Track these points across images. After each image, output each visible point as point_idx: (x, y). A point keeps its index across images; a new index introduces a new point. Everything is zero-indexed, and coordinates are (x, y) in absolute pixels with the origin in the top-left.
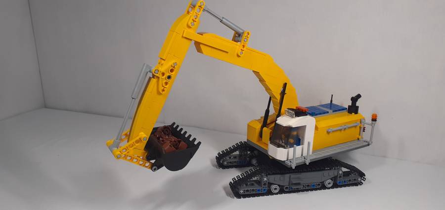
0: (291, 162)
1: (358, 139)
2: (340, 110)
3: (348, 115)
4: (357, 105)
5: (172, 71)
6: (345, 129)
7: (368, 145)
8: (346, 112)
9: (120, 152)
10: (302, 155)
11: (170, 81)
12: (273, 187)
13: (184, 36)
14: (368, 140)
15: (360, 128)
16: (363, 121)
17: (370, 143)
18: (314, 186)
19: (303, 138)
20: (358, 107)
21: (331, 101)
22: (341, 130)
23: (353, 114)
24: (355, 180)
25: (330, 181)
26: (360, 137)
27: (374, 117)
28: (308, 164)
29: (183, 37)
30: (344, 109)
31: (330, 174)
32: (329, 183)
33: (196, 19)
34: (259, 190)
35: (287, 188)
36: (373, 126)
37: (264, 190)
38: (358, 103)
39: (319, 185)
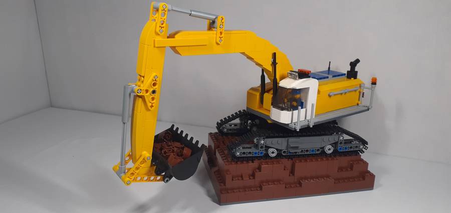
0: (295, 124)
1: (358, 104)
2: (339, 76)
3: (347, 80)
4: (356, 70)
5: (154, 85)
6: (345, 93)
7: (368, 110)
8: (345, 77)
9: (129, 177)
10: (306, 118)
11: (156, 96)
12: (271, 150)
13: (156, 46)
14: (368, 104)
15: (360, 92)
16: (362, 85)
17: (370, 107)
18: (313, 151)
19: (306, 101)
20: (357, 72)
21: (329, 68)
22: (341, 94)
23: (352, 79)
24: (356, 147)
25: (330, 147)
26: (359, 103)
27: (374, 81)
28: (312, 127)
29: (154, 47)
30: (343, 75)
31: (330, 140)
32: (329, 149)
33: (162, 24)
34: (256, 153)
35: (284, 152)
36: (372, 90)
37: (261, 153)
38: (357, 68)
39: (318, 150)
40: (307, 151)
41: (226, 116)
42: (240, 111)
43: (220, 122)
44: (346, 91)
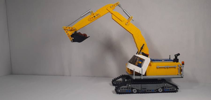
4: (178, 58)
8: (172, 61)
12: (134, 90)
16: (179, 65)
18: (153, 91)
21: (170, 58)
24: (173, 89)
25: (160, 89)
31: (161, 86)
34: (127, 91)
35: (140, 91)
36: (183, 67)
37: (130, 91)
38: (178, 57)
39: (155, 90)
40: (150, 91)
41: (116, 77)
42: (122, 75)
43: (113, 79)
44: (168, 67)
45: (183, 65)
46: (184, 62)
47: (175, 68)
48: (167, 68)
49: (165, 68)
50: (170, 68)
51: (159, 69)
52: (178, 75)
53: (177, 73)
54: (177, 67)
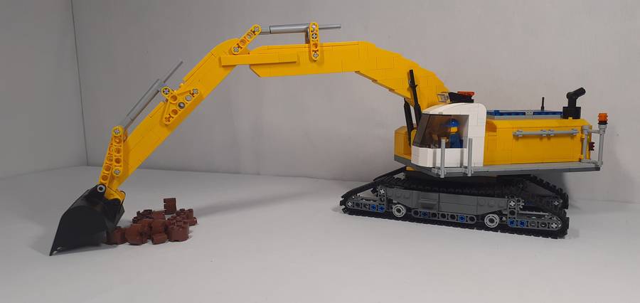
2: (547, 113)
4: (577, 106)
8: (559, 118)
10: (462, 164)
11: (181, 111)
12: (395, 207)
13: (222, 65)
16: (586, 128)
18: (462, 218)
21: (543, 108)
23: (571, 118)
25: (493, 216)
26: (582, 156)
27: (603, 118)
28: (470, 175)
30: (556, 113)
31: (492, 203)
32: (492, 220)
34: (374, 207)
35: (417, 213)
36: (601, 133)
37: (382, 208)
38: (580, 102)
39: (472, 219)
40: (453, 217)
44: (550, 132)
45: (603, 126)
46: (606, 116)
47: (572, 136)
48: (549, 137)
49: (541, 137)
50: (556, 136)
51: (521, 142)
52: (580, 160)
53: (578, 155)
54: (579, 135)
